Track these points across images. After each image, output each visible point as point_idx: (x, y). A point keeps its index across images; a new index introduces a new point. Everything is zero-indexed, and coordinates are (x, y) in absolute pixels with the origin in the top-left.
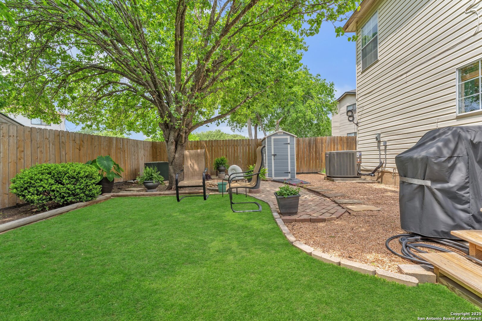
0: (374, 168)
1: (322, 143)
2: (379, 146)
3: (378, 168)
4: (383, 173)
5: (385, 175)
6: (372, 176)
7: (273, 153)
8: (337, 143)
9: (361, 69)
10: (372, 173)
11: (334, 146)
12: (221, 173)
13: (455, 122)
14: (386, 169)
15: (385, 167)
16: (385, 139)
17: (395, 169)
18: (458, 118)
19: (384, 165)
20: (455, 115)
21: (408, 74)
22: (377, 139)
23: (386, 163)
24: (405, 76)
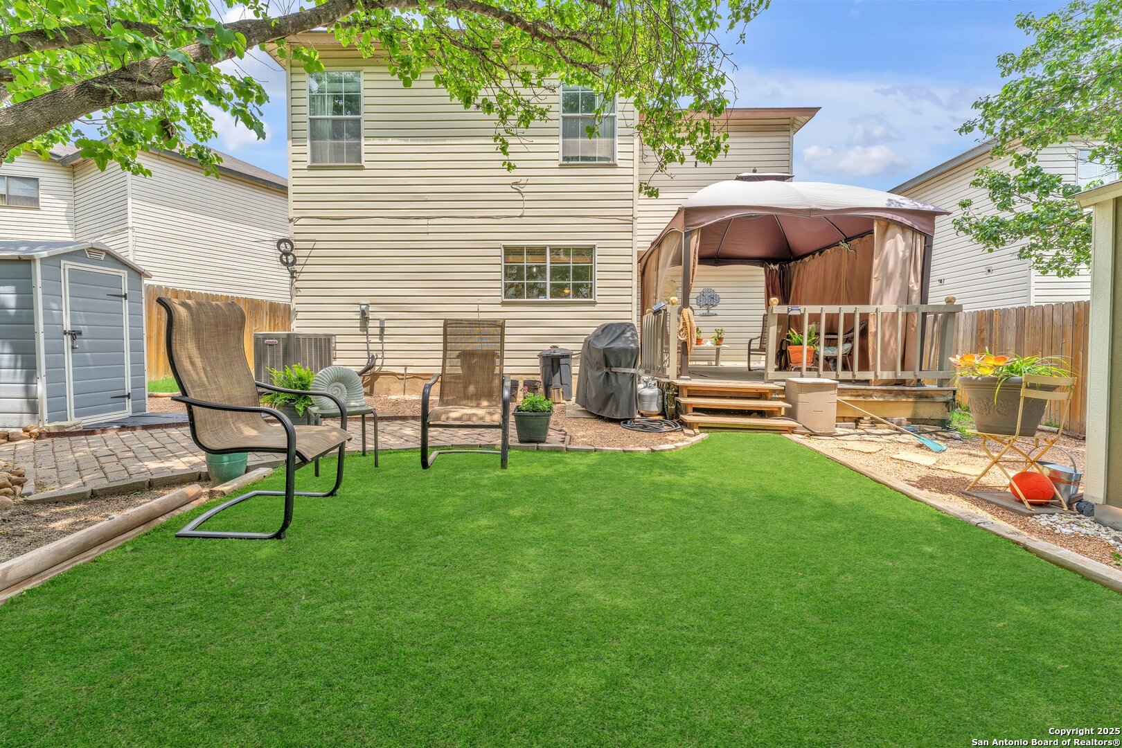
2: (365, 327)
3: (366, 368)
4: (377, 375)
5: (383, 379)
7: (67, 326)
9: (307, 158)
13: (500, 308)
14: (384, 369)
15: (382, 366)
16: (382, 316)
17: (406, 367)
18: (503, 304)
19: (378, 362)
20: (499, 300)
21: (431, 222)
22: (363, 313)
23: (383, 358)
24: (425, 222)
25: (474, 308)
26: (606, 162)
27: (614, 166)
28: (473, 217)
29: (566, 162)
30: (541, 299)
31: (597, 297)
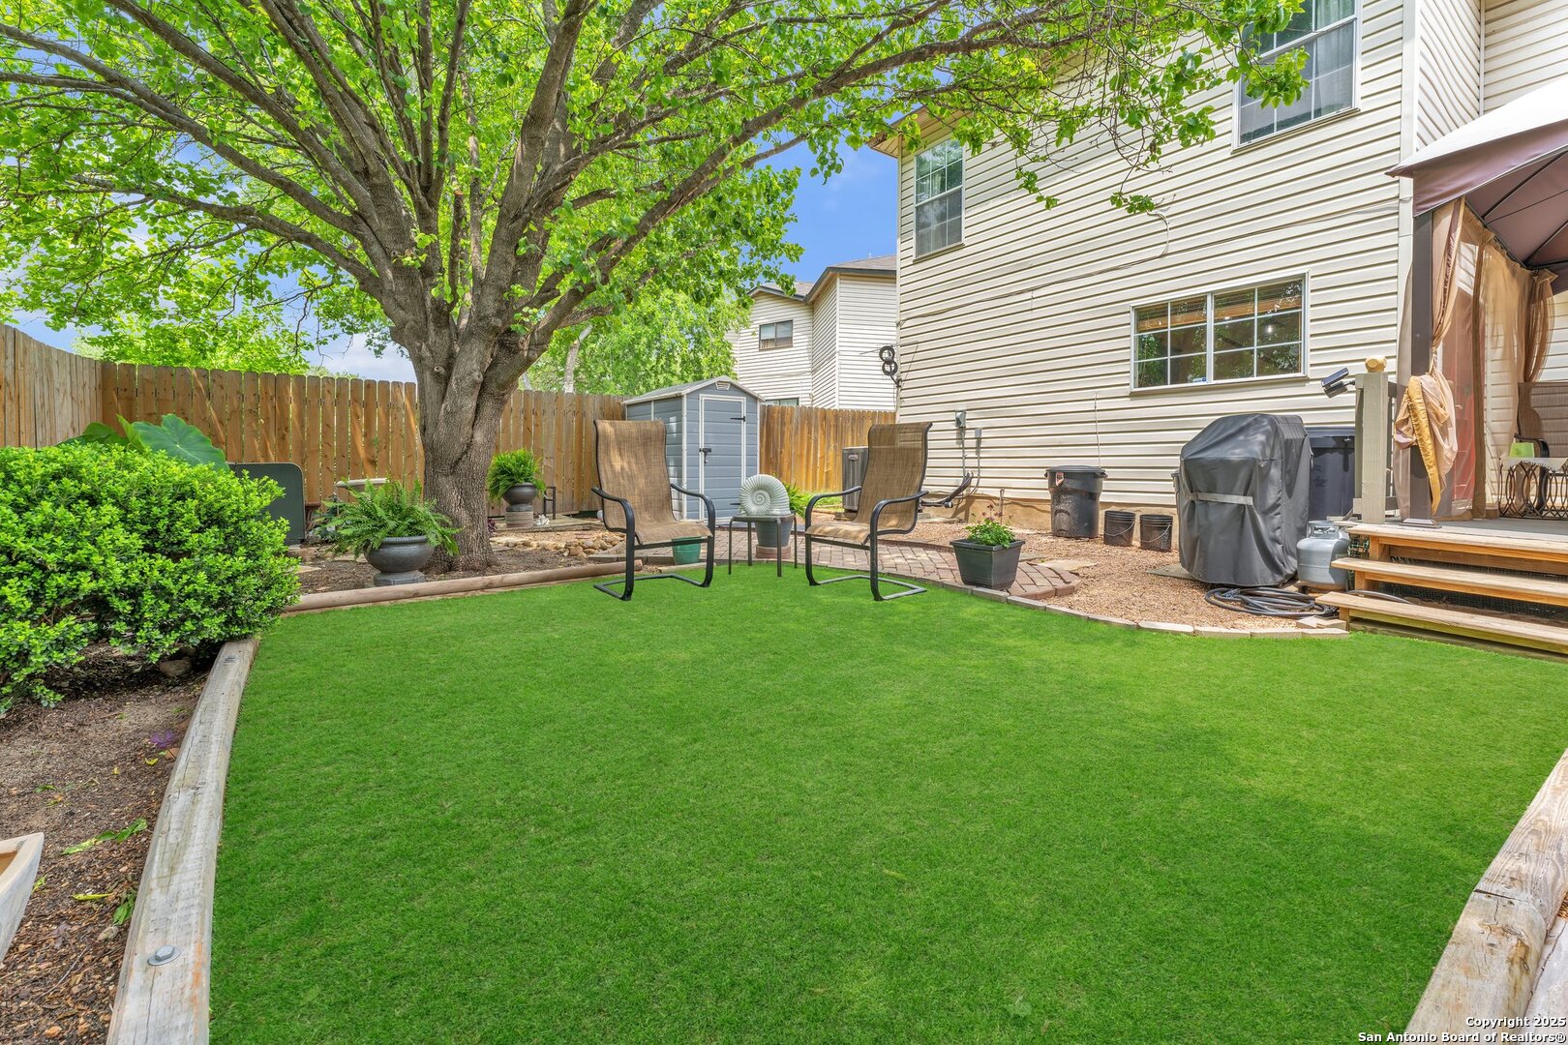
0: (951, 490)
1: (783, 424)
2: (961, 439)
3: (961, 489)
4: (971, 499)
5: (976, 504)
6: (947, 506)
7: (702, 446)
8: (816, 427)
9: (913, 252)
10: (948, 500)
11: (810, 432)
12: (524, 507)
13: (1128, 403)
14: (980, 491)
15: (977, 486)
16: (979, 424)
17: (1002, 489)
18: (1133, 395)
19: (974, 482)
20: (1127, 390)
21: (1036, 294)
22: (958, 421)
23: (979, 477)
24: (1028, 295)
25: (1090, 405)
26: (1334, 113)
27: (1354, 113)
28: (1091, 275)
29: (1246, 144)
30: (1198, 383)
31: (1309, 369)
